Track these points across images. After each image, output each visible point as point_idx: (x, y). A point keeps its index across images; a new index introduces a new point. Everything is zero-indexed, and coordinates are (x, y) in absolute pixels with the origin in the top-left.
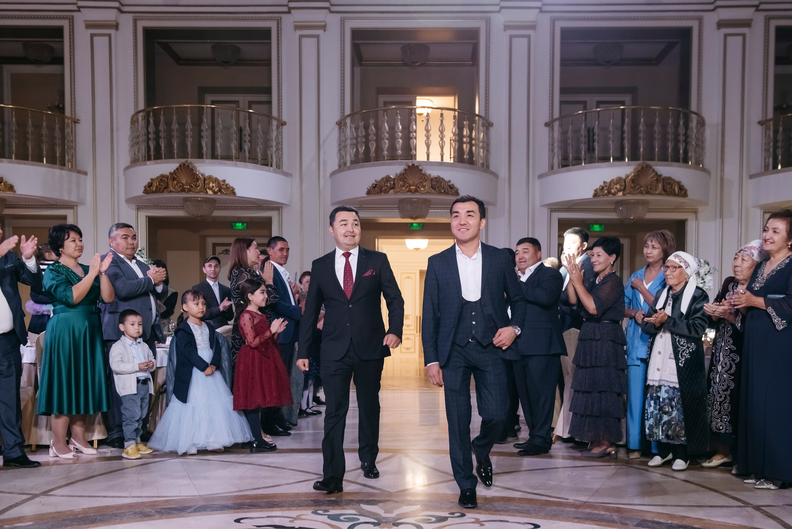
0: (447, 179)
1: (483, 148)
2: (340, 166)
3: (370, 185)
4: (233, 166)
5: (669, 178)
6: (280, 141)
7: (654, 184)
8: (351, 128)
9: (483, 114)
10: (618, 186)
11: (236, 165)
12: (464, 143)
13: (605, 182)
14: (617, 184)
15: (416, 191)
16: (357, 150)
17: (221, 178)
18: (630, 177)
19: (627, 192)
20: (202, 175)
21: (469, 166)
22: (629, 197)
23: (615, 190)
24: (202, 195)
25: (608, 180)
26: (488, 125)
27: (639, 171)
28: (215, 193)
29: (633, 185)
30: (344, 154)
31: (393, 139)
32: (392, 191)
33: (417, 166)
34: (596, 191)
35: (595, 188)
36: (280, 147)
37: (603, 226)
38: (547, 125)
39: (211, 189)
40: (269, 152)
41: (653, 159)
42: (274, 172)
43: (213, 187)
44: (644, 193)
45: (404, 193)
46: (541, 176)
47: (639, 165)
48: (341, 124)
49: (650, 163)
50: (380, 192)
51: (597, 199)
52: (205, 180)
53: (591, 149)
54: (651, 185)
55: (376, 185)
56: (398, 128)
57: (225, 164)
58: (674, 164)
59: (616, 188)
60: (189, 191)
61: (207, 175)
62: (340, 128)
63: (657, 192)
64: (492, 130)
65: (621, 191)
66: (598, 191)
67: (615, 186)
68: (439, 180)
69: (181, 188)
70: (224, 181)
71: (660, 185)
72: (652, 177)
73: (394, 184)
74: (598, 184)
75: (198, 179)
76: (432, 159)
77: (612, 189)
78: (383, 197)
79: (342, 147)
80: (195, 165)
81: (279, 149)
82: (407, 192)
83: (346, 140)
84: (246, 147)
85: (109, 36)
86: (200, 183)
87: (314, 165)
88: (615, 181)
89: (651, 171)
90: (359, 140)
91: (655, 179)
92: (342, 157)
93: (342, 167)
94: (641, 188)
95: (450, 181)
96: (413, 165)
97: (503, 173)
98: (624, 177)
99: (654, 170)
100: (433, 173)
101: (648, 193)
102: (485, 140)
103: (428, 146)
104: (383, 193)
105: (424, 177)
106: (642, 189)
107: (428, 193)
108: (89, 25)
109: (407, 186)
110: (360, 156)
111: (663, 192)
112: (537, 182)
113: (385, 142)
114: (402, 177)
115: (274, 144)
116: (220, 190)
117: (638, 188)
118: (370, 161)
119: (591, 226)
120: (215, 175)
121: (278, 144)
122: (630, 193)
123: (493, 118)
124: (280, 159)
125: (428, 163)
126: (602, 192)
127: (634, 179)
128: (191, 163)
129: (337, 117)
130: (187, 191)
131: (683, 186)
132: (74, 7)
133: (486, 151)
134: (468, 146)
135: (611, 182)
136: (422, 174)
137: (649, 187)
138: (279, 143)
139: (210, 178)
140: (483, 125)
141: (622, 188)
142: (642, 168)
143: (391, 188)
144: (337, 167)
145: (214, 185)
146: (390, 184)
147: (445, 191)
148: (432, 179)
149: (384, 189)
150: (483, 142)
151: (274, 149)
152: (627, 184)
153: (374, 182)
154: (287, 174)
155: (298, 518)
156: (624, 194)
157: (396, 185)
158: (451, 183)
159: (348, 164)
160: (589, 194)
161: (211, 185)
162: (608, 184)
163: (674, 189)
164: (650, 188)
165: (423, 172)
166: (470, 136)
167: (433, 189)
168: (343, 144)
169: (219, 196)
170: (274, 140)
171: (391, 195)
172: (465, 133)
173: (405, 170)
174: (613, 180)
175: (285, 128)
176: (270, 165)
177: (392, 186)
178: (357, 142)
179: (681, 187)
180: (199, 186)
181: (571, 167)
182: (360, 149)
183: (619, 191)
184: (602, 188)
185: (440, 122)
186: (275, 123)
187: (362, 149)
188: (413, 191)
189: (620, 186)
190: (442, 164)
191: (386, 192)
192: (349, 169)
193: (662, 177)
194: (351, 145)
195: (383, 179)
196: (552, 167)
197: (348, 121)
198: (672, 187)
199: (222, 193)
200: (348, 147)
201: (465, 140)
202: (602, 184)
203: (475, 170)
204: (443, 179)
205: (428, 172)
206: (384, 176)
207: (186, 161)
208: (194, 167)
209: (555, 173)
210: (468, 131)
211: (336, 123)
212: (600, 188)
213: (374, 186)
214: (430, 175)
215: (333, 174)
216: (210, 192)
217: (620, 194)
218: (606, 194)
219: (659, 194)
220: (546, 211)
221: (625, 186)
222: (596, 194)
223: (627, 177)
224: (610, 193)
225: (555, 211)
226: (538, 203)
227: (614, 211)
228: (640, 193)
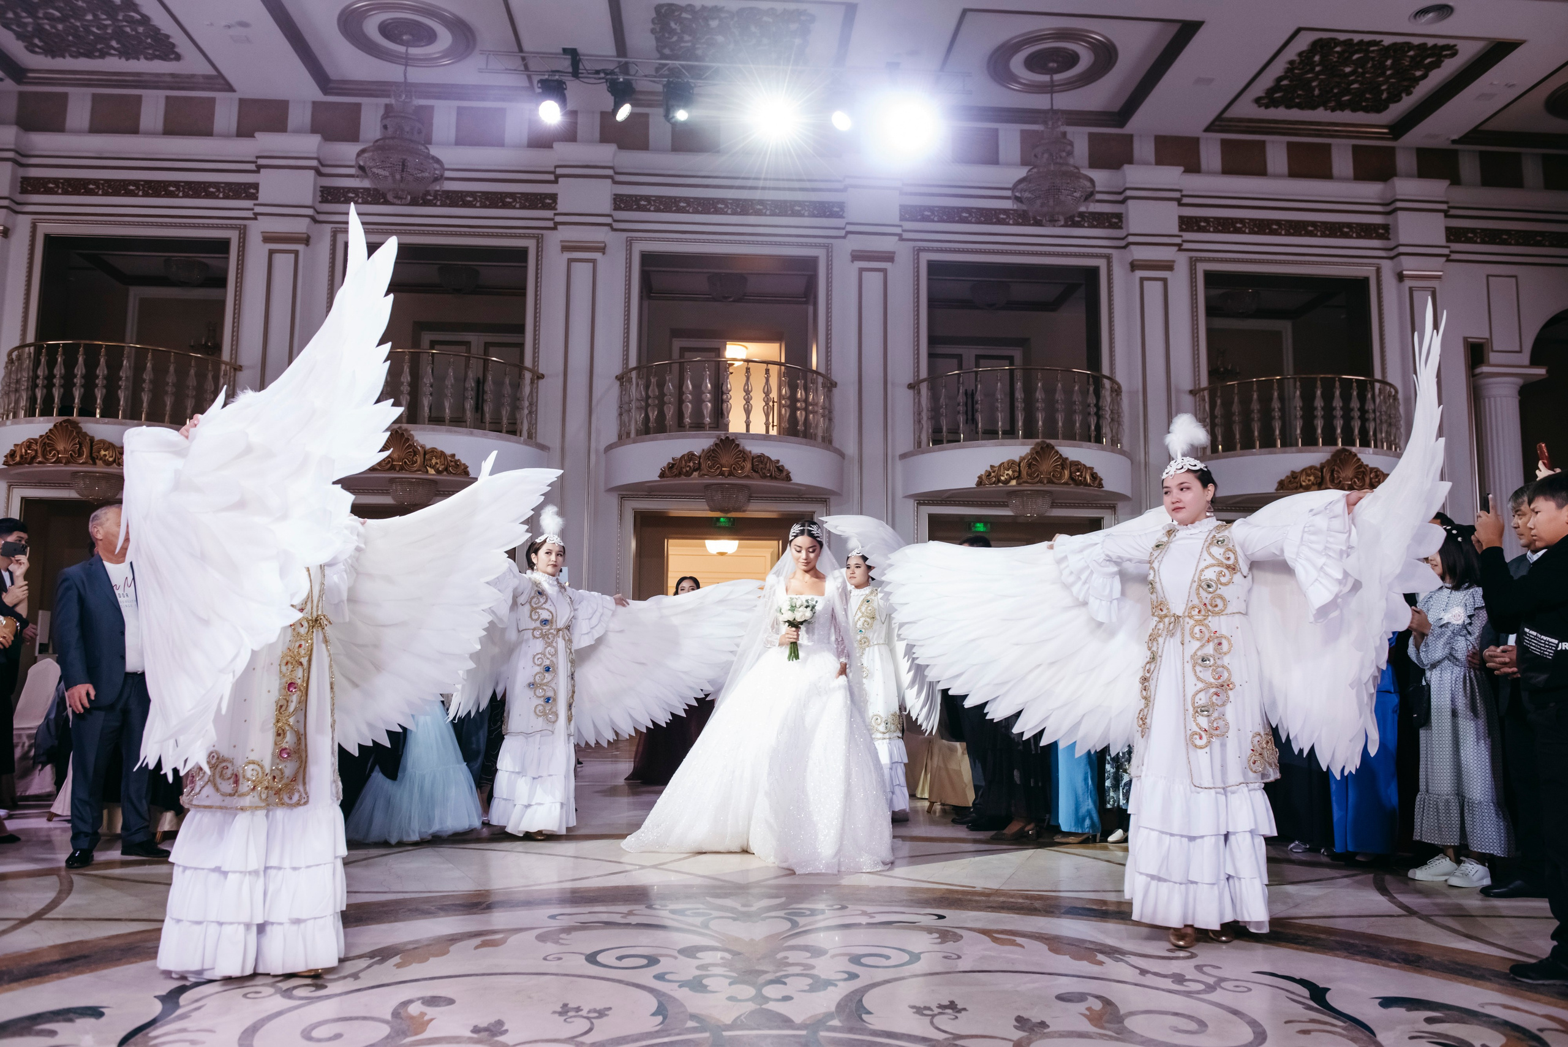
0: (773, 458)
1: (823, 416)
2: (620, 437)
3: (665, 464)
4: (467, 434)
5: (1078, 463)
6: (535, 400)
7: (1058, 470)
8: (637, 384)
9: (822, 370)
10: (1010, 472)
11: (472, 434)
12: (798, 409)
13: (992, 467)
14: (1008, 470)
15: (731, 474)
16: (647, 417)
17: (448, 451)
18: (1026, 461)
19: (1024, 480)
20: (421, 447)
21: (804, 440)
22: (1026, 488)
23: (1006, 477)
24: (419, 475)
25: (997, 464)
26: (830, 385)
27: (1037, 453)
28: (438, 472)
29: (1030, 471)
30: (627, 420)
31: (698, 402)
32: (696, 474)
33: (733, 440)
34: (980, 477)
35: (978, 474)
36: (534, 409)
37: (989, 525)
38: (911, 386)
39: (432, 467)
40: (518, 416)
41: (1056, 437)
42: (525, 443)
43: (437, 463)
44: (1045, 482)
45: (713, 476)
46: (903, 456)
47: (1037, 444)
48: (622, 379)
49: (1052, 442)
50: (679, 474)
51: (982, 489)
52: (425, 453)
53: (971, 420)
54: (1054, 471)
55: (673, 465)
56: (707, 386)
57: (455, 432)
58: (1084, 444)
59: (1008, 475)
60: (402, 469)
61: (428, 446)
62: (621, 385)
63: (1063, 481)
64: (836, 391)
65: (1014, 479)
66: (984, 478)
67: (1006, 472)
68: (762, 459)
69: (389, 466)
70: (453, 456)
71: (1067, 473)
72: (1056, 462)
73: (699, 463)
74: (982, 471)
75: (415, 453)
76: (752, 431)
77: (1003, 476)
78: (683, 481)
79: (623, 410)
80: (412, 432)
81: (533, 411)
82: (718, 475)
83: (630, 402)
84: (488, 408)
85: (296, 253)
86: (419, 459)
87: (583, 435)
88: (1006, 465)
89: (1053, 453)
90: (650, 401)
91: (1059, 463)
92: (622, 424)
93: (623, 437)
95: (778, 461)
96: (727, 438)
97: (851, 449)
98: (1017, 459)
99: (1057, 452)
100: (755, 449)
101: (1050, 482)
102: (827, 404)
103: (748, 411)
104: (683, 477)
105: (744, 455)
106: (1042, 476)
107: (747, 477)
108: (268, 238)
109: (718, 468)
110: (651, 425)
111: (1070, 482)
112: (899, 465)
113: (687, 406)
114: (711, 454)
115: (526, 404)
116: (446, 469)
117: (1038, 476)
118: (665, 431)
119: (972, 524)
120: (440, 447)
121: (531, 404)
122: (1027, 482)
123: (836, 376)
124: (533, 425)
125: (748, 435)
126: (989, 479)
127: (1031, 463)
128: (406, 430)
129: (618, 370)
130: (398, 469)
131: (1096, 474)
132: (249, 214)
133: (827, 421)
134: (804, 413)
135: (1000, 466)
136: (740, 451)
137: (1052, 474)
138: (533, 405)
139: (433, 451)
140: (824, 386)
141: (1016, 474)
142: (1042, 448)
143: (695, 470)
144: (614, 438)
145: (438, 461)
146: (694, 463)
147: (771, 475)
148: (753, 458)
149: (684, 470)
150: (824, 408)
151: (526, 411)
152: (1022, 469)
153: (671, 461)
154: (543, 447)
155: (630, 913)
156: (1019, 484)
157: (703, 466)
158: (780, 464)
159: (633, 435)
160: (971, 483)
161: (434, 461)
162: (997, 469)
163: (1085, 478)
164: (1053, 476)
165: (741, 448)
166: (806, 400)
167: (755, 471)
168: (626, 407)
169: (444, 477)
170: (526, 399)
171: (695, 479)
172: (799, 395)
173: (716, 445)
174: (1003, 463)
175: (541, 382)
176: (518, 434)
177: (697, 466)
178: (647, 405)
180: (416, 462)
181: (945, 445)
182: (651, 415)
183: (1011, 479)
184: (989, 474)
185: (764, 381)
186: (528, 376)
187: (653, 415)
188: (726, 474)
189: (1013, 472)
190: (766, 437)
191: (688, 474)
192: (635, 442)
193: (1068, 462)
194: (637, 408)
195: (683, 456)
196: (919, 444)
197: (634, 374)
198: (1081, 476)
199: (449, 473)
200: (633, 411)
201: (799, 405)
202: (989, 469)
203: (814, 446)
204: (769, 458)
205: (748, 448)
206: (685, 452)
207: (400, 428)
208: (411, 435)
209: (923, 453)
210: (803, 393)
211: (616, 377)
212: (985, 474)
213: (671, 467)
214: (750, 452)
215: (610, 448)
216: (432, 471)
217: (1014, 482)
218: (994, 483)
219: (1066, 483)
220: (911, 504)
221: (1020, 472)
222: (980, 483)
223: (1022, 459)
224: (999, 481)
225: (924, 504)
226: (900, 493)
227: (1004, 505)
228: (1041, 482)
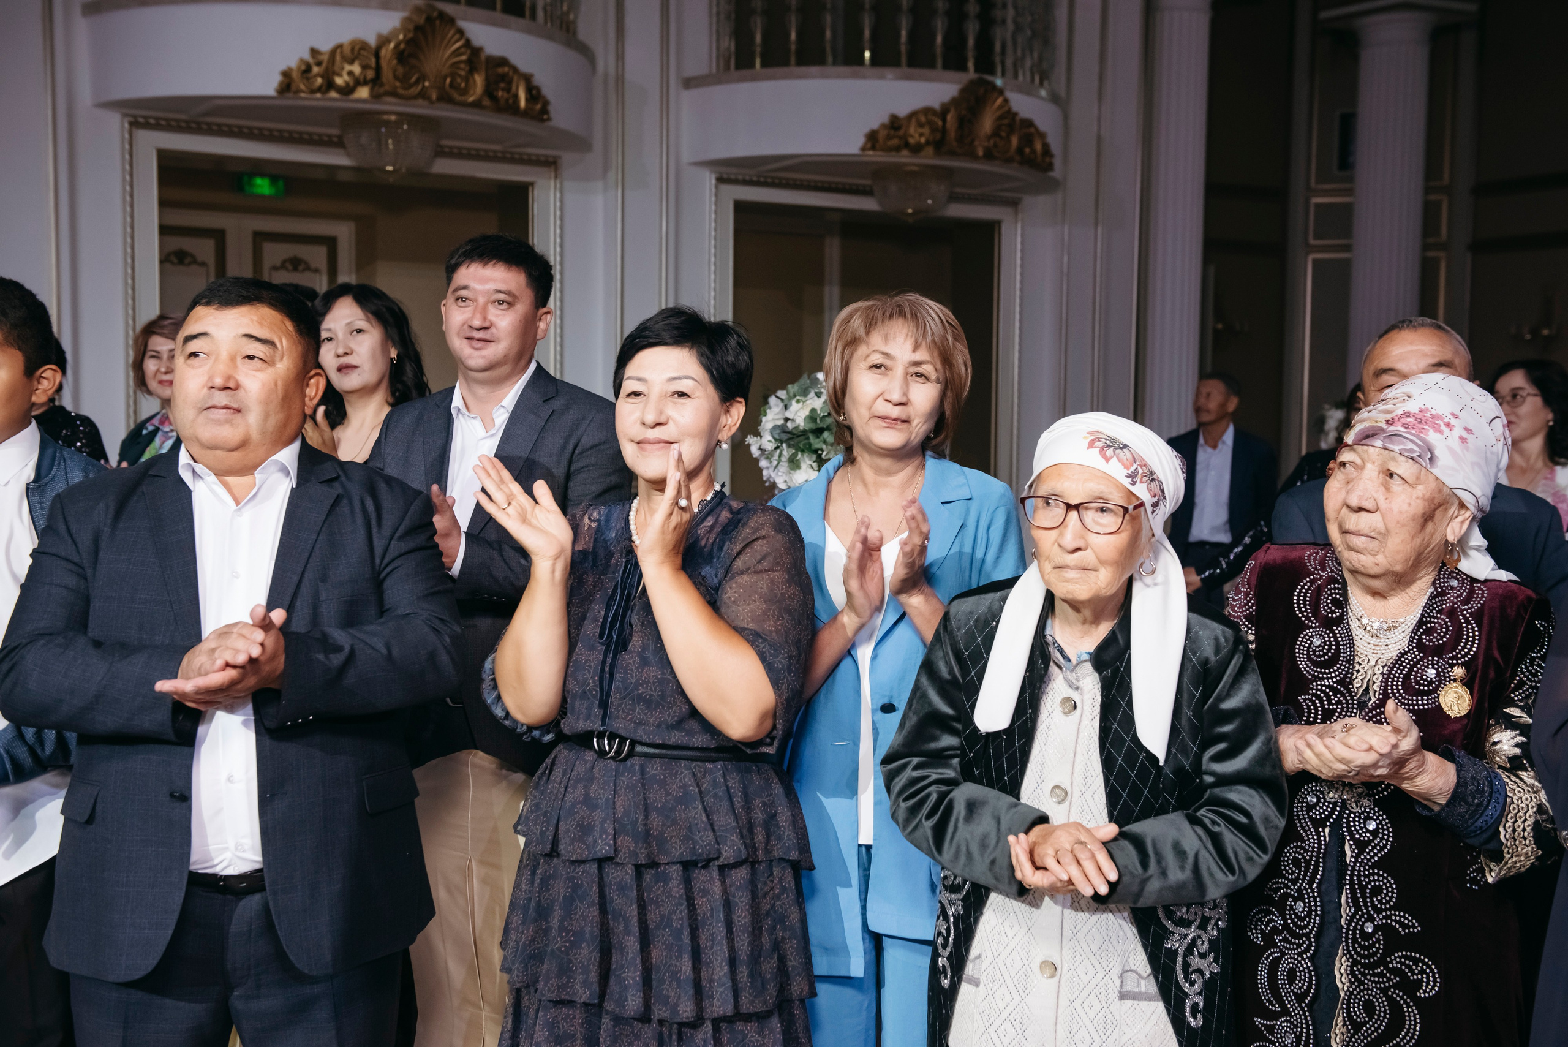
5: (503, 62)
7: (463, 73)
10: (356, 69)
13: (314, 52)
14: (351, 62)
18: (392, 45)
19: (387, 88)
22: (391, 106)
23: (346, 77)
25: (325, 47)
27: (418, 28)
29: (400, 70)
34: (286, 74)
35: (283, 67)
37: (281, 184)
44: (434, 97)
46: (89, 8)
47: (419, 10)
49: (448, 8)
51: (288, 101)
54: (453, 75)
58: (512, 20)
59: (350, 73)
63: (471, 99)
65: (365, 83)
66: (295, 75)
67: (348, 67)
71: (479, 80)
72: (457, 53)
74: (292, 56)
77: (340, 75)
88: (347, 50)
89: (452, 32)
91: (464, 58)
94: (424, 81)
98: (373, 40)
99: (461, 32)
101: (445, 98)
106: (427, 84)
111: (487, 102)
117: (417, 82)
119: (246, 178)
122: (394, 94)
126: (308, 79)
127: (404, 51)
131: (538, 89)
135: (333, 52)
137: (448, 81)
141: (370, 74)
142: (429, 19)
152: (384, 64)
156: (375, 97)
160: (266, 85)
162: (325, 58)
163: (516, 96)
164: (451, 85)
174: (340, 46)
179: (534, 92)
183: (358, 83)
184: (306, 69)
189: (364, 67)
193: (483, 57)
198: (508, 90)
202: (307, 56)
212: (299, 67)
217: (363, 92)
218: (319, 90)
219: (477, 105)
220: (115, 123)
221: (378, 69)
222: (287, 85)
223: (383, 41)
224: (330, 85)
225: (147, 125)
226: (85, 96)
227: (336, 143)
228: (423, 95)
